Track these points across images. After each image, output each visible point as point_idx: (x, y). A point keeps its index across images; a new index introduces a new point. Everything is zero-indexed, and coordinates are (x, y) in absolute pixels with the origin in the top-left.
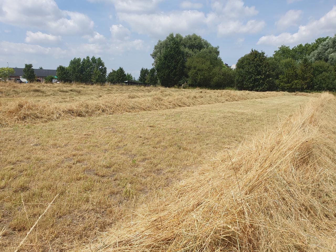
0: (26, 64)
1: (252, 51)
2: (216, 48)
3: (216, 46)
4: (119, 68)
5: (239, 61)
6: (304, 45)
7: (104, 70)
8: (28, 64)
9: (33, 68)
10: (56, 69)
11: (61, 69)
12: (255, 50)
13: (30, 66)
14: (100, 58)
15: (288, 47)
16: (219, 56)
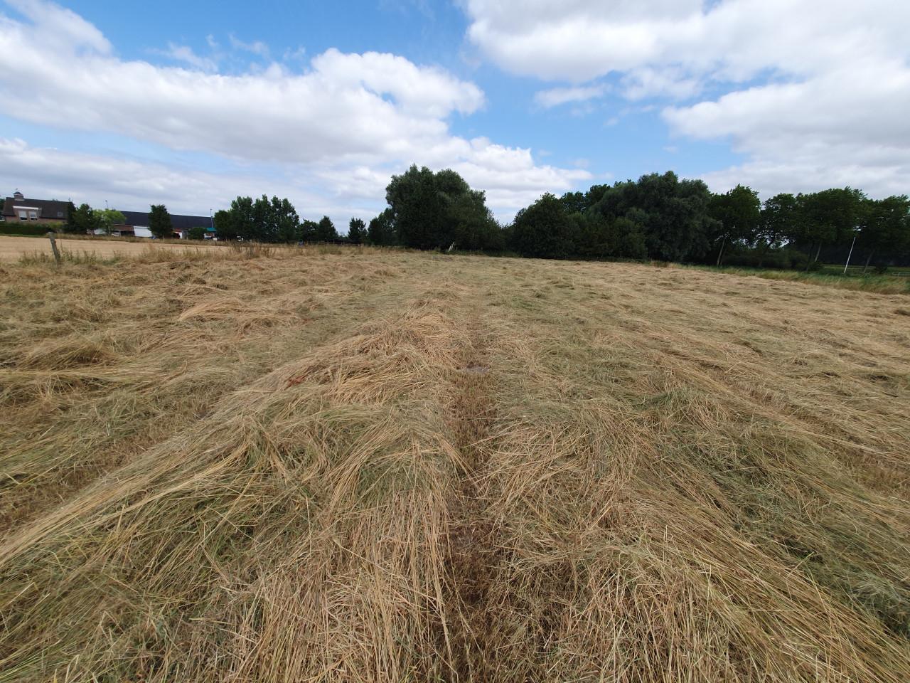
8: (157, 205)
11: (220, 215)
14: (286, 199)
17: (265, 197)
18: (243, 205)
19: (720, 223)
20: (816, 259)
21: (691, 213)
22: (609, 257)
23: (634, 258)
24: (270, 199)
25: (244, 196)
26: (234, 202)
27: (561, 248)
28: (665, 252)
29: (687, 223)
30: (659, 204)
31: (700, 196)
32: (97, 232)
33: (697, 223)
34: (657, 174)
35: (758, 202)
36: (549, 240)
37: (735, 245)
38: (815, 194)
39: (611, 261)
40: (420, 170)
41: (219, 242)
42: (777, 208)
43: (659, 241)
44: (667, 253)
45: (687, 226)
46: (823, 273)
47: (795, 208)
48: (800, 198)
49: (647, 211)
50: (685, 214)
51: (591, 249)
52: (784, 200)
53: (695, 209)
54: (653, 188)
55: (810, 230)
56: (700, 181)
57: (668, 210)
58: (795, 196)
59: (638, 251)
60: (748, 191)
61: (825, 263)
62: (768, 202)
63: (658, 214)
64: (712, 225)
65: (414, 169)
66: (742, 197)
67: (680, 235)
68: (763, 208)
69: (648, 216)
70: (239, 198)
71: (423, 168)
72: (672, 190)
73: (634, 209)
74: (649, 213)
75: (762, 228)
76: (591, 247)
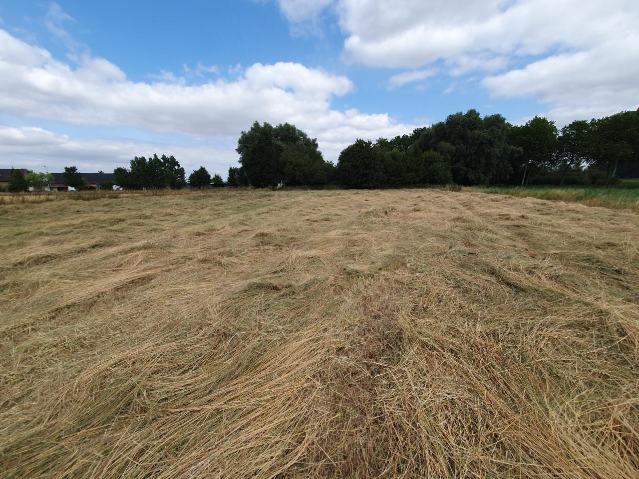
0: (65, 167)
1: (358, 141)
2: (314, 141)
3: (314, 138)
4: (200, 168)
5: (342, 153)
6: (401, 137)
7: (182, 171)
8: (69, 166)
9: (78, 171)
10: (112, 172)
11: (120, 171)
12: (360, 140)
13: (74, 169)
14: (172, 157)
15: (386, 139)
16: (318, 150)
17: (156, 156)
18: (139, 163)
19: (521, 149)
20: (614, 175)
21: (491, 143)
22: (417, 185)
23: (439, 184)
24: (160, 157)
25: (139, 156)
26: (132, 161)
27: (373, 179)
28: (471, 177)
29: (488, 151)
30: (463, 138)
31: (499, 127)
32: (31, 189)
33: (497, 151)
34: (461, 113)
35: (554, 129)
36: (361, 173)
37: (540, 168)
38: (607, 118)
39: (419, 187)
40: (262, 125)
41: (124, 191)
42: (573, 133)
43: (465, 168)
44: (473, 178)
45: (489, 154)
46: (621, 188)
47: (590, 131)
48: (593, 123)
49: (453, 144)
50: (486, 144)
51: (400, 179)
52: (578, 126)
53: (494, 138)
54: (457, 124)
55: (605, 149)
56: (498, 115)
57: (470, 141)
58: (589, 122)
59: (443, 178)
60: (544, 121)
61: (623, 177)
62: (564, 129)
63: (462, 145)
64: (513, 152)
65: (257, 124)
66: (540, 127)
67: (483, 161)
68: (561, 134)
69: (454, 148)
70: (136, 158)
71: (265, 123)
72: (473, 125)
73: (443, 143)
74: (455, 145)
75: (561, 152)
76: (401, 177)
